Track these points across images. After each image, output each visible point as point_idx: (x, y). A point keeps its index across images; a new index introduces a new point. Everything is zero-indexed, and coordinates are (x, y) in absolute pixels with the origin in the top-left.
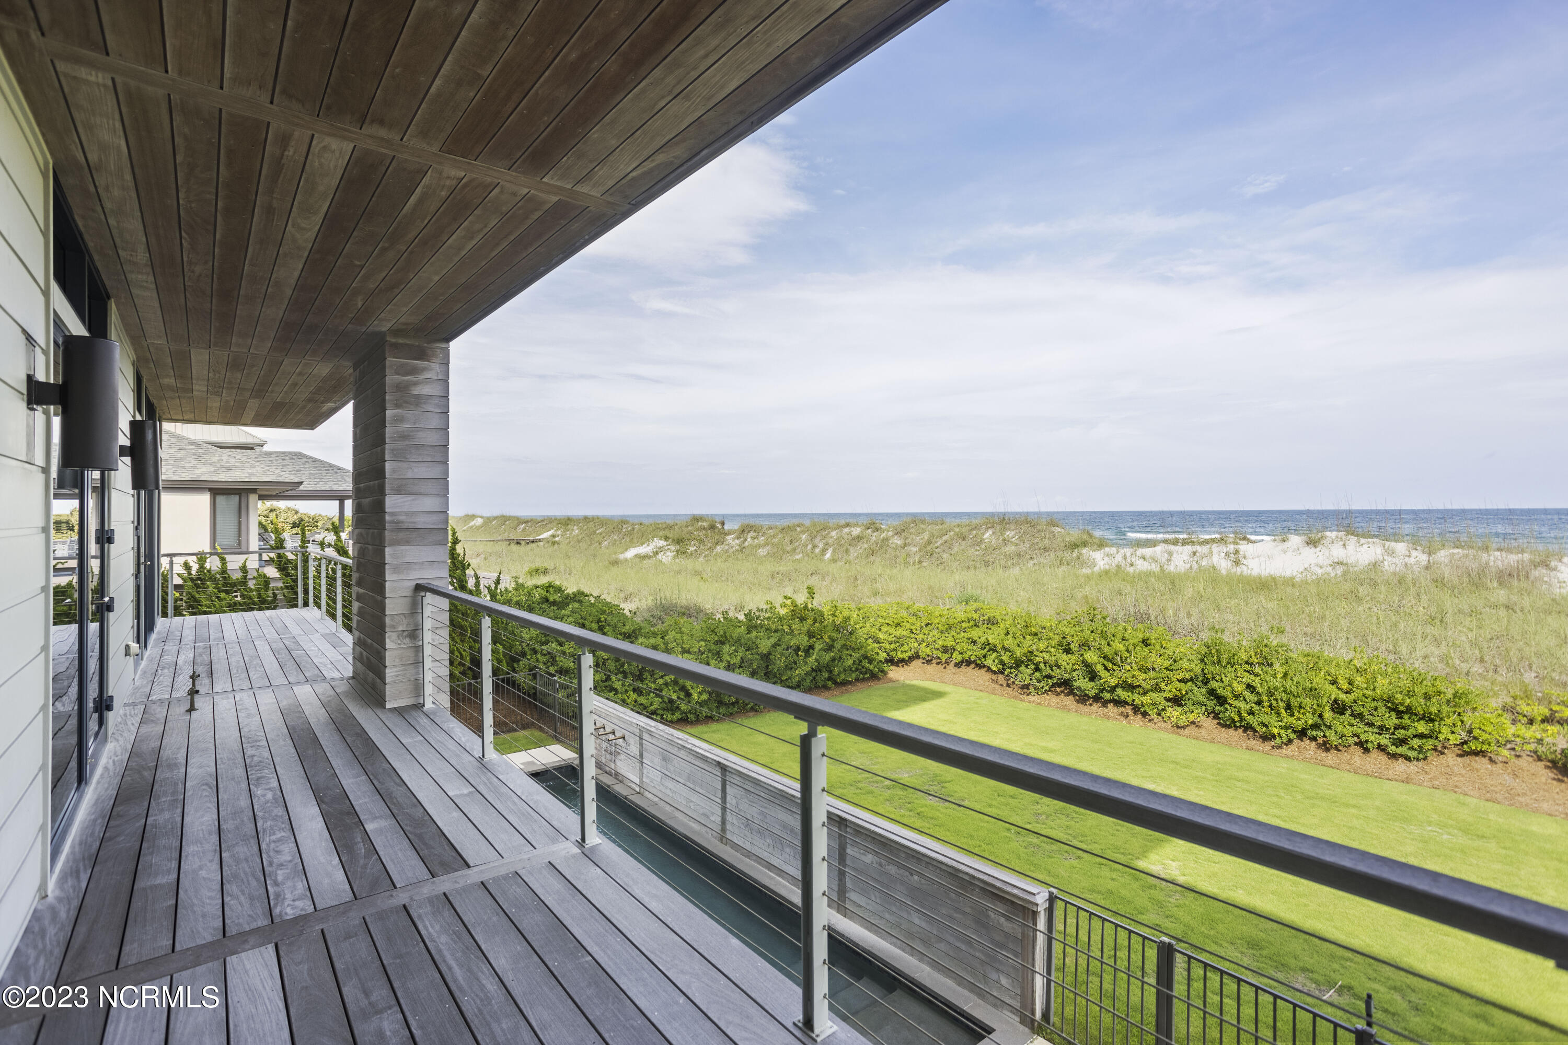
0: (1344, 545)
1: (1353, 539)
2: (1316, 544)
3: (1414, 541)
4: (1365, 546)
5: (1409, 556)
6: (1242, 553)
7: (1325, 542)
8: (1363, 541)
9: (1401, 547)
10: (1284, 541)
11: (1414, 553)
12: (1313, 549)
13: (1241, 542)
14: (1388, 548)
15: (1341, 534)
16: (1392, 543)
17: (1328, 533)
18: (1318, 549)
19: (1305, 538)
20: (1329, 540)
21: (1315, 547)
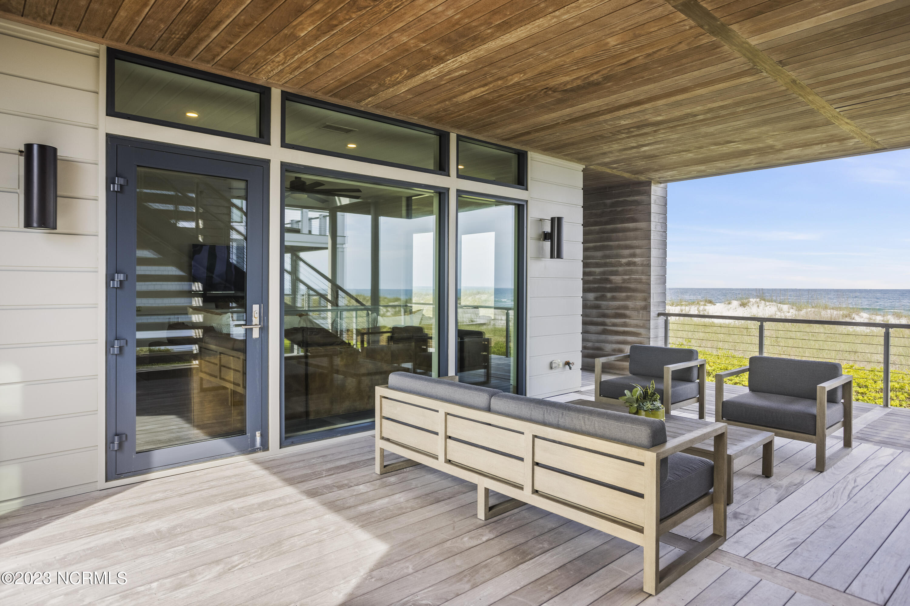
0: (758, 306)
1: (763, 302)
2: (745, 306)
3: (793, 304)
4: (768, 307)
5: (789, 312)
6: (707, 311)
7: (749, 304)
8: (768, 303)
9: (785, 307)
10: (729, 304)
11: (791, 311)
12: (743, 308)
13: (708, 305)
14: (780, 307)
15: (758, 300)
16: (782, 305)
17: (751, 300)
18: (745, 308)
19: (739, 302)
20: (752, 303)
21: (744, 307)
